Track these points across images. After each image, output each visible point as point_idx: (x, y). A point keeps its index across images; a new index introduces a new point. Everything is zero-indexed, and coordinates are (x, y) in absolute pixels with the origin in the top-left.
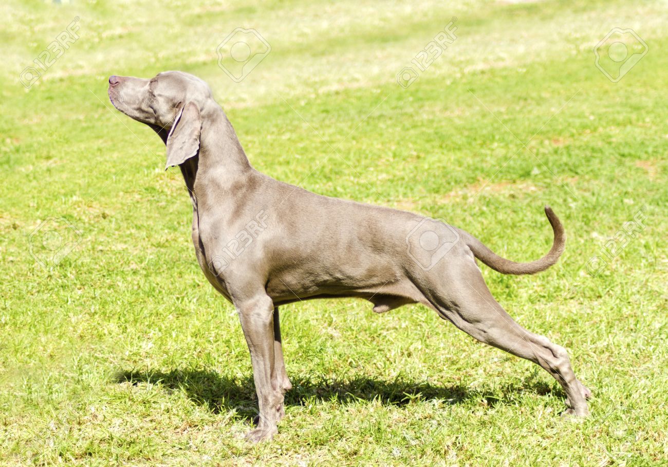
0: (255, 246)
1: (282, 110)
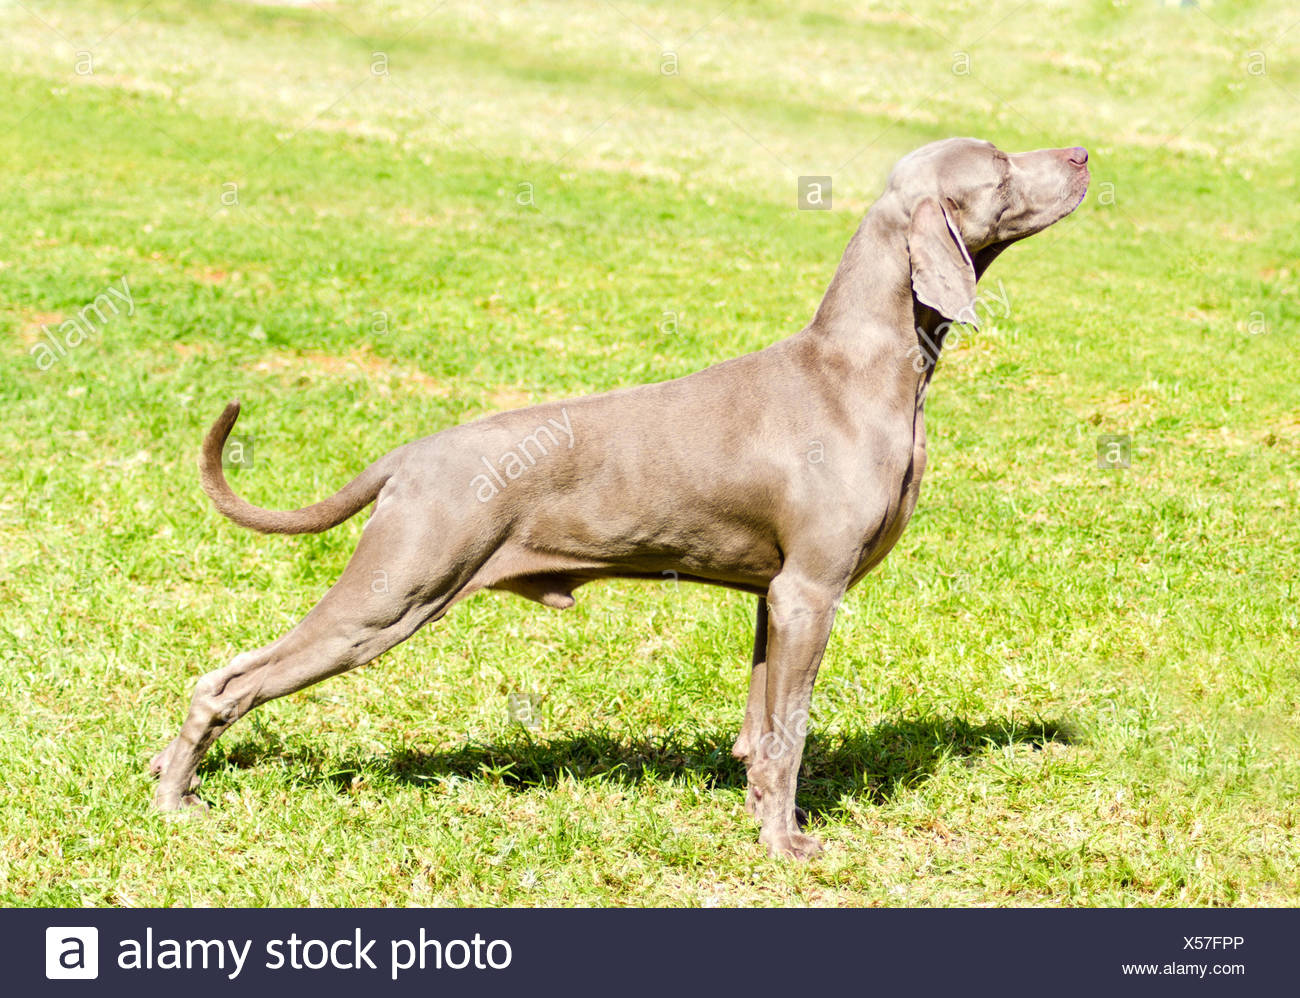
0: (803, 478)
1: (751, 213)
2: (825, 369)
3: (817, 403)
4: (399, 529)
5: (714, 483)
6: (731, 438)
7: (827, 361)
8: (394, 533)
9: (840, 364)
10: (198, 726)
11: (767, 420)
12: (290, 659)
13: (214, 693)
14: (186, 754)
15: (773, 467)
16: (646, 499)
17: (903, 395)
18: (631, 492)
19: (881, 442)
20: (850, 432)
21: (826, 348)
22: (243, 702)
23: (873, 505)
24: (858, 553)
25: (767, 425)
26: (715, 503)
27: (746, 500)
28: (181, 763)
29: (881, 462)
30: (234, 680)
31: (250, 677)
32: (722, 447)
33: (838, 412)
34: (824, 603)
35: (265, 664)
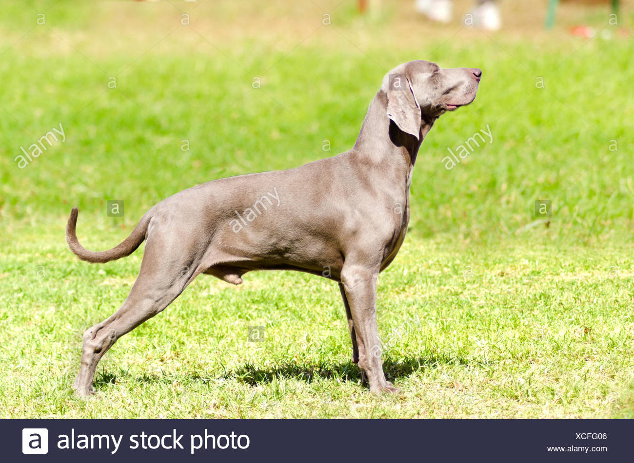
2: (360, 165)
3: (356, 180)
4: (161, 241)
5: (308, 215)
6: (317, 194)
7: (361, 161)
8: (159, 243)
9: (367, 162)
10: (88, 355)
11: (333, 188)
12: (125, 315)
13: (92, 338)
14: (86, 371)
15: (337, 210)
16: (275, 221)
17: (398, 177)
18: (268, 218)
19: (389, 199)
20: (374, 194)
21: (360, 155)
22: (107, 340)
23: (387, 229)
24: (382, 251)
25: (333, 190)
26: (308, 225)
27: (324, 225)
28: (85, 376)
29: (390, 208)
30: (100, 330)
31: (108, 328)
32: (313, 198)
33: (367, 184)
34: (368, 276)
35: (114, 320)
